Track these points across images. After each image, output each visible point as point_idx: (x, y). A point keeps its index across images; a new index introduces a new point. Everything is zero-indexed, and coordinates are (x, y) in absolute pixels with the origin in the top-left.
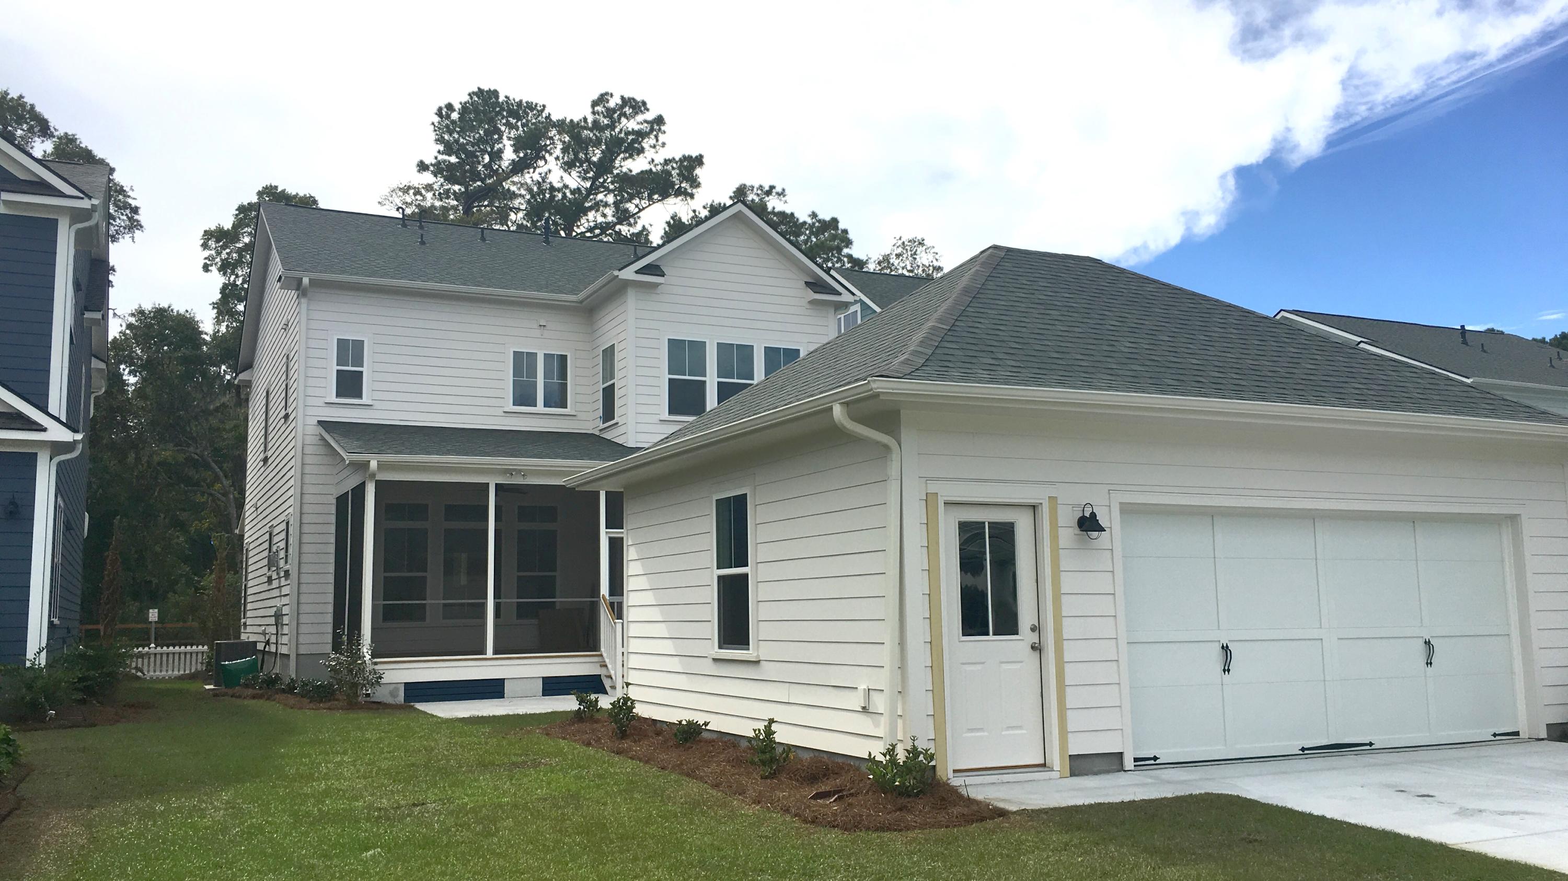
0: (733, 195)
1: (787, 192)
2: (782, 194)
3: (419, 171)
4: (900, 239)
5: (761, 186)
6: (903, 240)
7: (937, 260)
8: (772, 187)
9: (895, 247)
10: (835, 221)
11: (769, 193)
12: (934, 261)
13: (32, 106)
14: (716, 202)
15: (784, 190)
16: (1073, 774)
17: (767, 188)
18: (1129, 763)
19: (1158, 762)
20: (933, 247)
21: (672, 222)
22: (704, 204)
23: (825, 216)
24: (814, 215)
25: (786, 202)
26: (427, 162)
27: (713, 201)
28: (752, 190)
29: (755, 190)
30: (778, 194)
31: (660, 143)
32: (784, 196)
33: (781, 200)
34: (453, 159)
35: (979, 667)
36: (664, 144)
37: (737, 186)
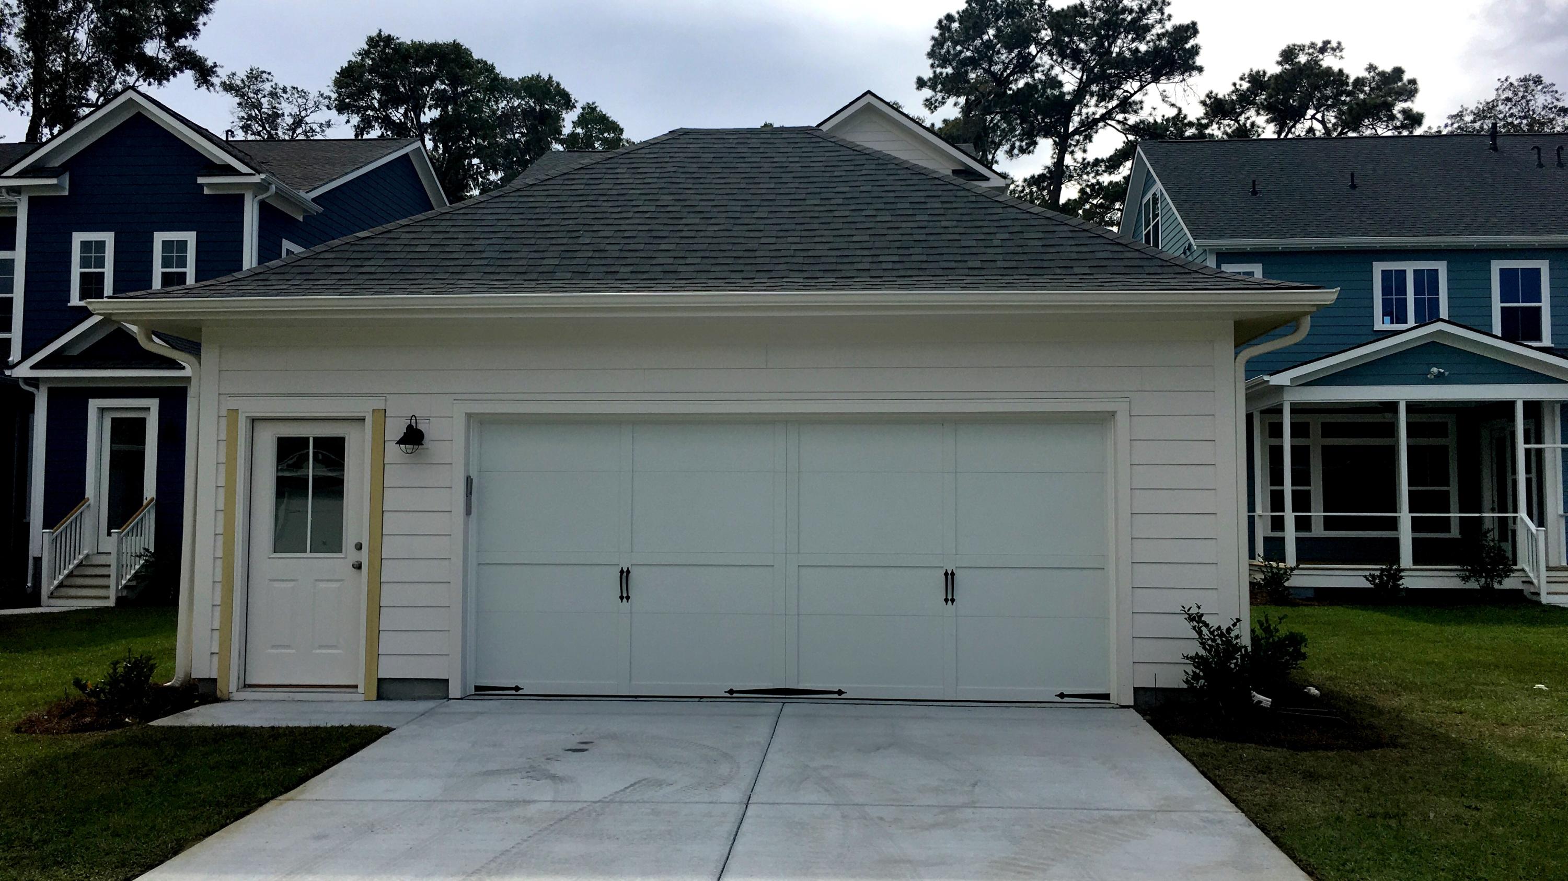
0: (1280, 59)
1: (1343, 45)
2: (1339, 47)
3: (918, 88)
4: (1506, 80)
5: (1313, 44)
6: (1510, 80)
7: (1557, 100)
8: (1326, 43)
9: (1500, 92)
10: (1398, 72)
11: (1323, 50)
12: (1554, 101)
13: (558, 84)
14: (1255, 70)
15: (1339, 43)
16: (380, 697)
17: (1320, 45)
18: (455, 690)
19: (520, 692)
20: (1554, 85)
21: (1208, 102)
22: (1240, 75)
23: (1386, 67)
24: (1371, 68)
25: (1342, 57)
26: (926, 78)
27: (1252, 71)
28: (1304, 50)
29: (1306, 48)
30: (1334, 50)
31: (1165, 16)
32: (1341, 51)
33: (1336, 56)
34: (949, 70)
35: (291, 584)
36: (1170, 17)
37: (1284, 47)
